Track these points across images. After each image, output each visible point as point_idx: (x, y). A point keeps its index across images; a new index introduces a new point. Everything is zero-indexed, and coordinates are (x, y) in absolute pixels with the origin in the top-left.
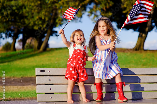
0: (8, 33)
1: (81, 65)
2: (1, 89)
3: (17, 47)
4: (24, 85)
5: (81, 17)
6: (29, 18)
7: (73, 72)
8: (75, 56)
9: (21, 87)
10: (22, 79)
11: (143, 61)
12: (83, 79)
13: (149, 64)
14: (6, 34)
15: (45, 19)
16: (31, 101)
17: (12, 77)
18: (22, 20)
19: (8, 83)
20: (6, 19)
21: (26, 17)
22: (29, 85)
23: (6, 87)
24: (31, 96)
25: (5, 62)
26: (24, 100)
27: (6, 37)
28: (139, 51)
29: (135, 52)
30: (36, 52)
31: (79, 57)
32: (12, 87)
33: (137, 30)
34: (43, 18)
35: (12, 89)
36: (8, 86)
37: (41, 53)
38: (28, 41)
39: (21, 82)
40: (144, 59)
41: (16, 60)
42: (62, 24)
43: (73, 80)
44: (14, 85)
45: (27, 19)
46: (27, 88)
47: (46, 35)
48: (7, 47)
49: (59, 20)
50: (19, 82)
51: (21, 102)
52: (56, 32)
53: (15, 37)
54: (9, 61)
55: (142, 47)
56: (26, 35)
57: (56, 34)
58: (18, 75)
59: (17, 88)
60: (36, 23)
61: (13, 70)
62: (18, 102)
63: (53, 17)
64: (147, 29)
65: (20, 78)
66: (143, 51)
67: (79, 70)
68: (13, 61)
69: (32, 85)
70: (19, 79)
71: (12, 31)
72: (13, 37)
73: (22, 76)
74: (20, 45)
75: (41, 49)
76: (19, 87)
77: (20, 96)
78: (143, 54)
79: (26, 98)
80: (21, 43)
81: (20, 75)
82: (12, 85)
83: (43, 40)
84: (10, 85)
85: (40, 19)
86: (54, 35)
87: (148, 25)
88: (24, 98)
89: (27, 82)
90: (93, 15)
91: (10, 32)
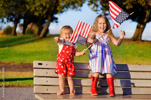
0: (10, 18)
1: (70, 60)
2: (1, 74)
3: (18, 31)
4: (22, 71)
5: (81, 5)
6: (30, 3)
7: (62, 67)
8: (64, 51)
9: (20, 73)
10: (21, 65)
11: (139, 51)
12: (71, 73)
13: (145, 55)
14: (8, 19)
15: (46, 6)
16: (28, 88)
17: (11, 62)
18: (23, 6)
19: (8, 68)
20: (8, 4)
21: (28, 3)
22: (28, 71)
23: (6, 72)
24: (29, 84)
25: (5, 47)
26: (22, 87)
27: (8, 21)
28: (137, 41)
29: (133, 42)
30: (36, 38)
31: (68, 52)
32: (11, 73)
33: (136, 20)
34: (44, 5)
35: (11, 75)
36: (7, 71)
37: (41, 39)
38: (29, 26)
39: (20, 68)
40: (141, 50)
41: (16, 45)
42: (63, 12)
43: (63, 74)
44: (13, 71)
45: (29, 5)
46: (25, 74)
47: (46, 21)
48: (8, 31)
49: (60, 8)
50: (18, 68)
51: (19, 89)
52: (57, 19)
53: (16, 22)
54: (9, 46)
55: (139, 38)
56: (27, 20)
57: (56, 20)
58: (17, 60)
59: (15, 74)
60: (37, 9)
61: (13, 55)
62: (16, 89)
63: (54, 4)
64: (145, 20)
65: (20, 64)
66: (140, 42)
67: (67, 65)
68: (13, 45)
69: (30, 71)
70: (18, 64)
71: (14, 15)
72: (14, 22)
73: (21, 62)
74: (21, 29)
75: (41, 35)
76: (18, 73)
77: (19, 83)
78: (140, 45)
79: (24, 85)
80: (22, 28)
81: (20, 61)
82: (11, 71)
83: (43, 25)
84: (9, 71)
85: (42, 5)
86: (54, 21)
87: (146, 16)
88: (22, 85)
89: (26, 68)
90: (93, 5)
91: (12, 16)
